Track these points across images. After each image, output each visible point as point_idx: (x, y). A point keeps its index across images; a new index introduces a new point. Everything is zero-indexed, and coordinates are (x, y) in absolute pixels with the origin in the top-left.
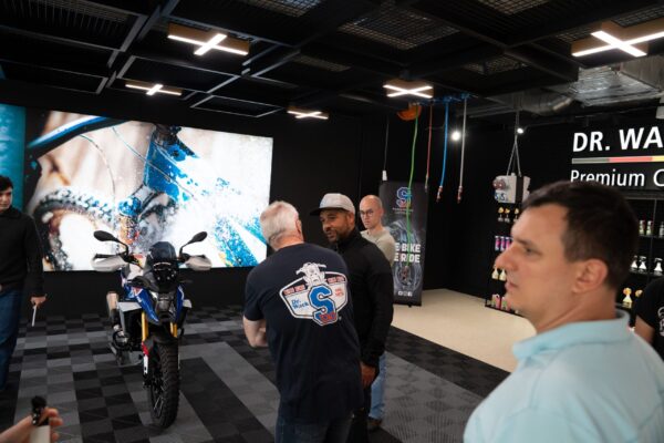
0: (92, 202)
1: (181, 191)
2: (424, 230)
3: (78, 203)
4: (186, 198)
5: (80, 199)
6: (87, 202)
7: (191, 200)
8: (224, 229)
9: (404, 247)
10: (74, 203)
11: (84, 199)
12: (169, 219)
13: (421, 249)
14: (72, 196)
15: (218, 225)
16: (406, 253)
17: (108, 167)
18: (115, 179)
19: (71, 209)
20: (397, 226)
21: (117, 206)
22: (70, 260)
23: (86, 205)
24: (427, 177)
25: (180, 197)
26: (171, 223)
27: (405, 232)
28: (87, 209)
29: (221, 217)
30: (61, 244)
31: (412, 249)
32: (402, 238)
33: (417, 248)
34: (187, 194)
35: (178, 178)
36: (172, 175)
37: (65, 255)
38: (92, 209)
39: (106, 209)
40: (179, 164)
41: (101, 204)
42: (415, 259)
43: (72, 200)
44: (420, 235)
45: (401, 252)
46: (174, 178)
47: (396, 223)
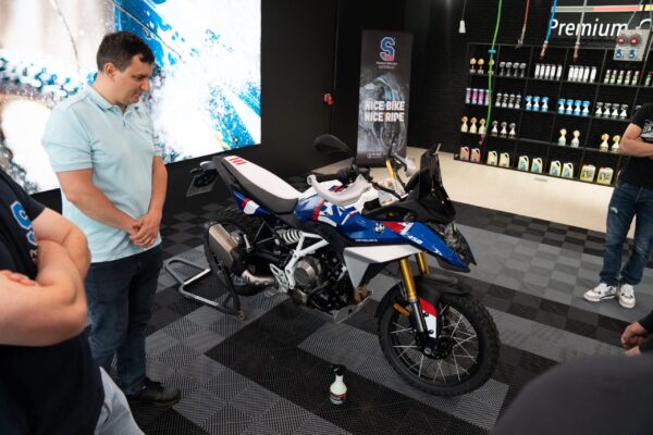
0: (46, 77)
1: (166, 51)
2: (408, 85)
3: (24, 80)
4: (173, 62)
5: (25, 74)
6: (37, 77)
7: (179, 63)
8: (218, 101)
9: (389, 106)
10: (17, 81)
11: (32, 72)
12: (156, 94)
13: (405, 107)
14: (9, 68)
15: (211, 97)
16: (391, 111)
17: (60, 14)
18: (75, 35)
19: (13, 92)
20: (382, 83)
21: (85, 81)
22: (30, 178)
23: (37, 84)
24: (524, 30)
25: (165, 60)
26: (160, 100)
27: (389, 89)
28: (40, 89)
29: (214, 85)
30: (10, 153)
31: (396, 108)
32: (387, 95)
33: (400, 105)
34: (174, 56)
35: (159, 30)
36: (152, 25)
37: (22, 170)
38: (47, 89)
39: (70, 87)
40: (158, 9)
41: (60, 80)
42: (401, 117)
43: (12, 77)
44: (404, 91)
45: (385, 111)
46: (154, 31)
47: (380, 79)
